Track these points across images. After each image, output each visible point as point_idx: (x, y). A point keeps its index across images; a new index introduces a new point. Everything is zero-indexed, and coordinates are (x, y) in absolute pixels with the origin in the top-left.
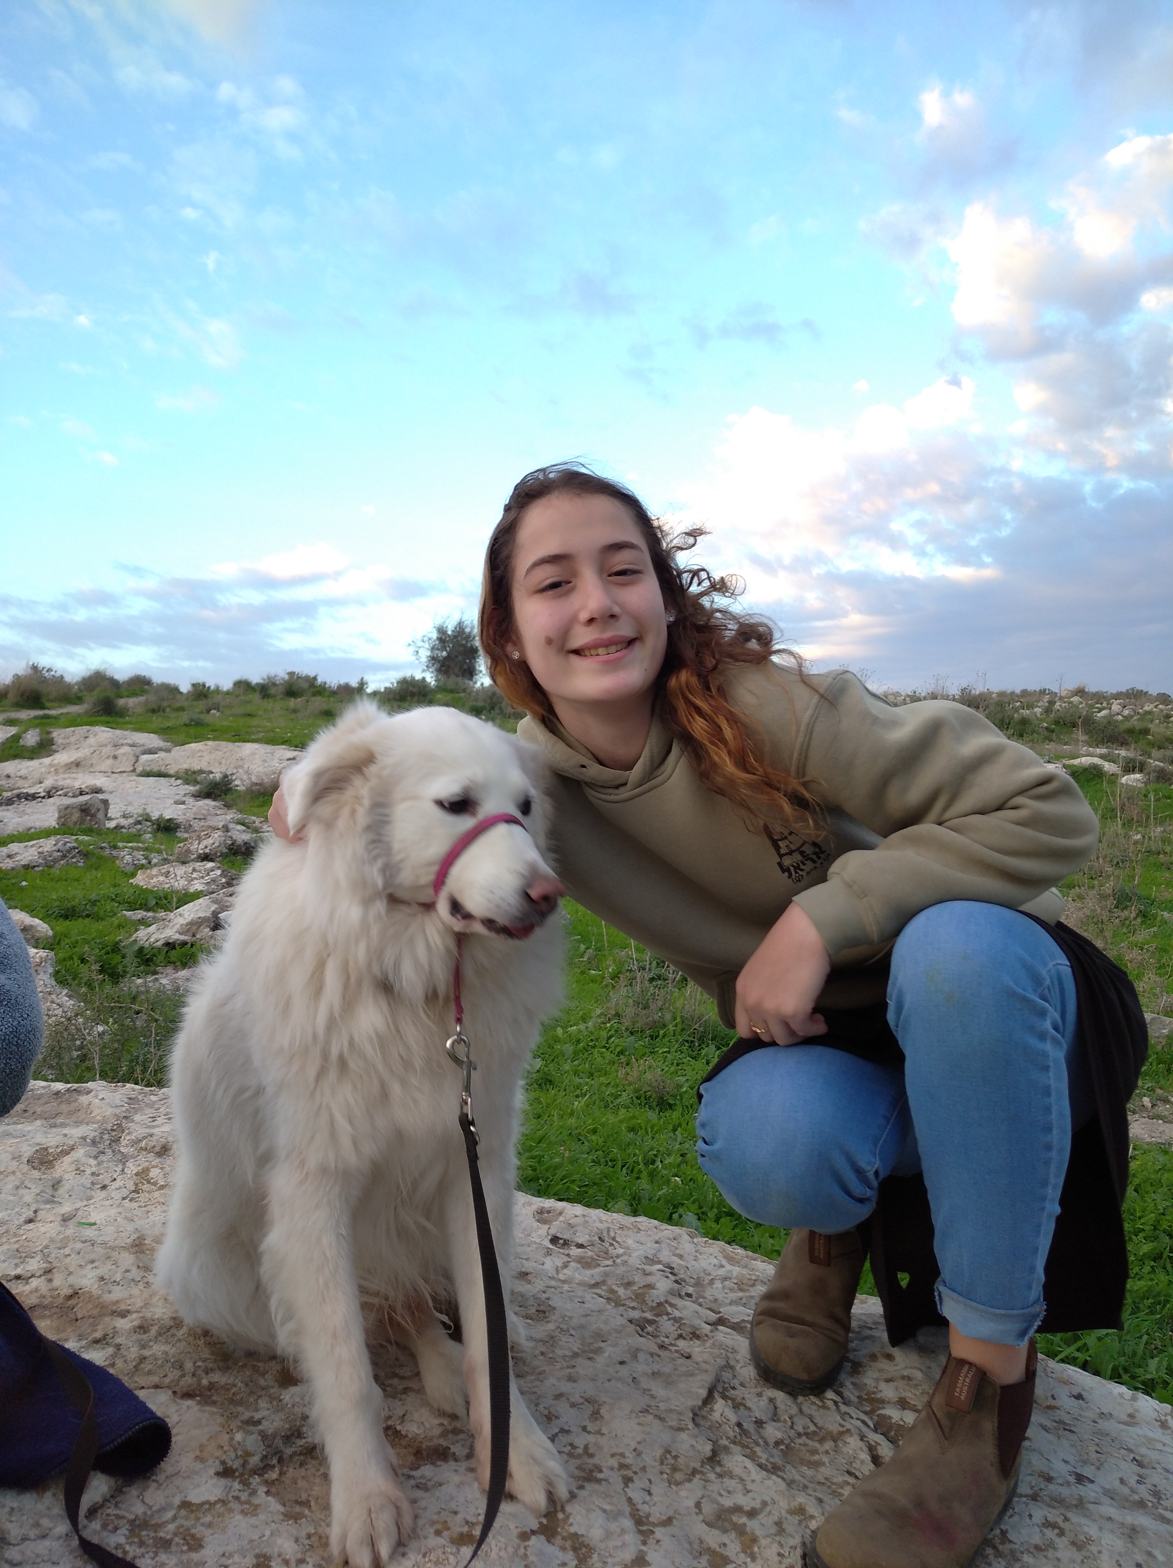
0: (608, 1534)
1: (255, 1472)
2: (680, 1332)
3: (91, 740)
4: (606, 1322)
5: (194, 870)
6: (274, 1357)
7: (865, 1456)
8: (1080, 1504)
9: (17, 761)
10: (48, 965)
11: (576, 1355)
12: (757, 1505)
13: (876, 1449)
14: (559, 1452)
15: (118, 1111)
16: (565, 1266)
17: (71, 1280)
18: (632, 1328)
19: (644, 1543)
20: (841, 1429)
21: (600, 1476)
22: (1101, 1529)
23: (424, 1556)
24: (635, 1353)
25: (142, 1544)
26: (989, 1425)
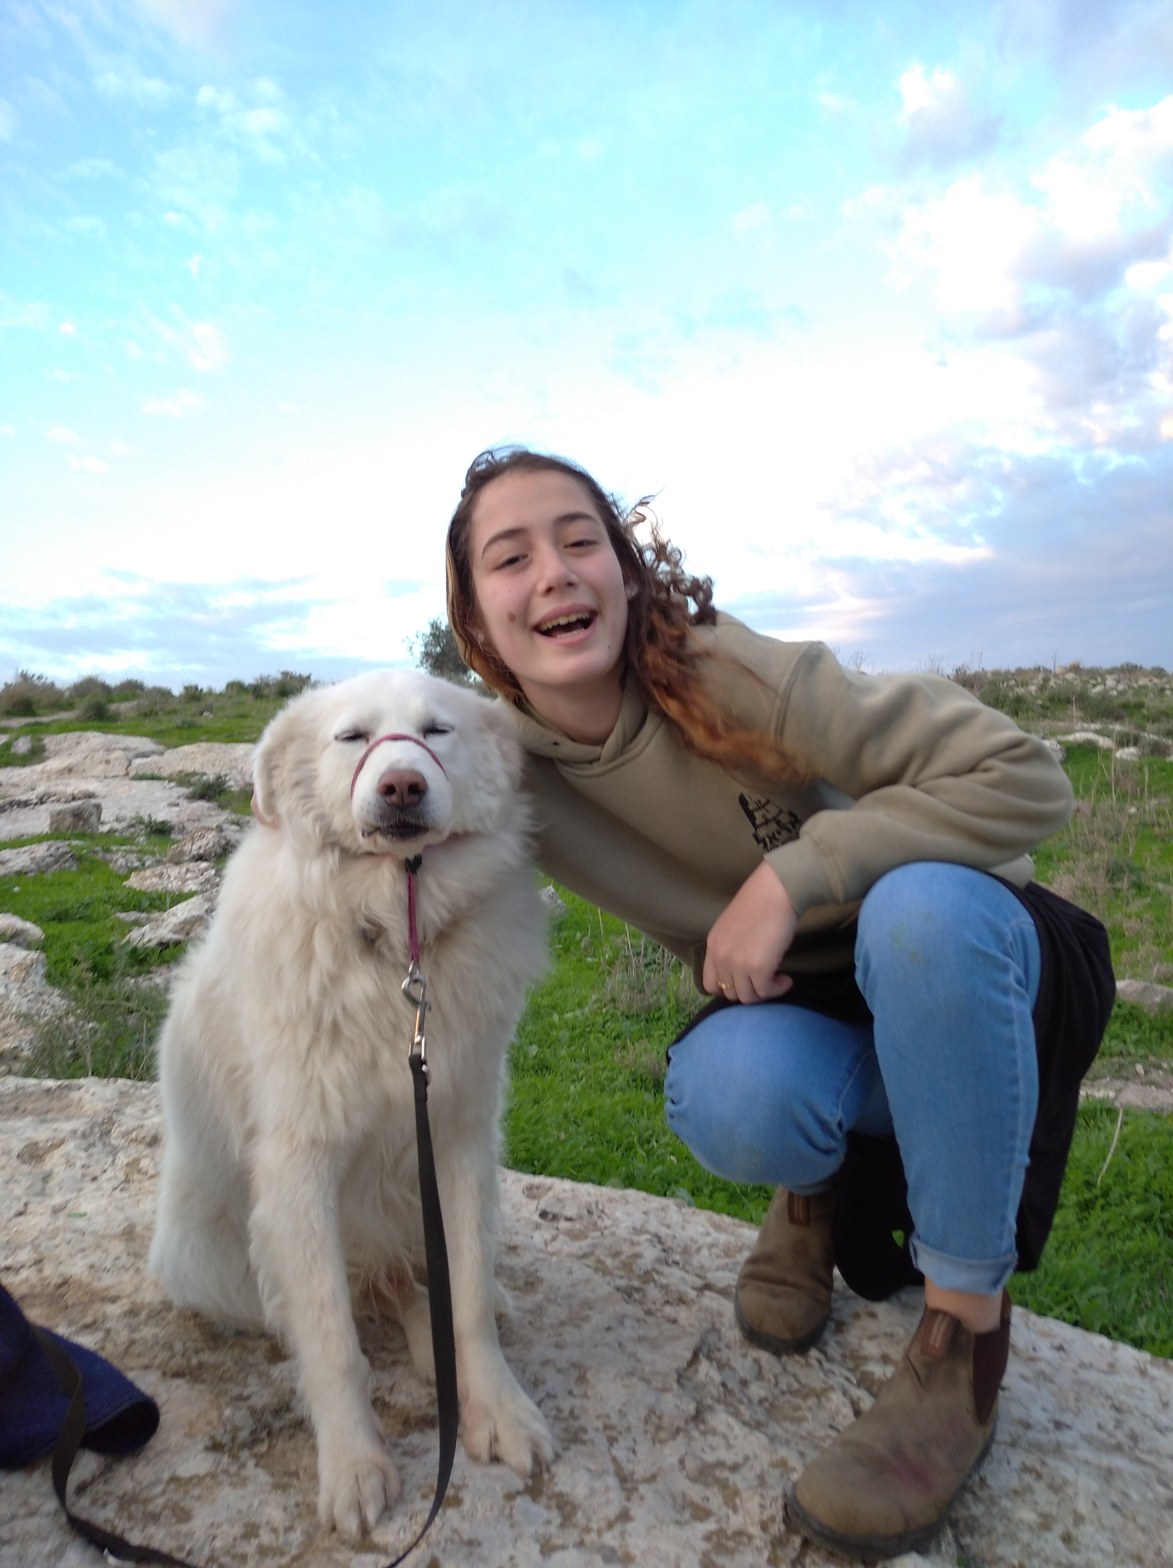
0: (592, 1492)
1: (244, 1446)
2: (666, 1298)
3: (83, 746)
4: (593, 1290)
5: (188, 871)
6: (263, 1335)
7: (847, 1411)
8: (1058, 1449)
9: (8, 769)
10: (40, 966)
11: (562, 1324)
12: (740, 1459)
13: (858, 1403)
14: (546, 1416)
15: (109, 1105)
16: (554, 1239)
17: (61, 1269)
18: (618, 1296)
19: (628, 1499)
20: (824, 1386)
21: (585, 1437)
22: (1077, 1472)
23: (411, 1518)
24: (621, 1320)
25: (130, 1518)
26: (965, 1373)
